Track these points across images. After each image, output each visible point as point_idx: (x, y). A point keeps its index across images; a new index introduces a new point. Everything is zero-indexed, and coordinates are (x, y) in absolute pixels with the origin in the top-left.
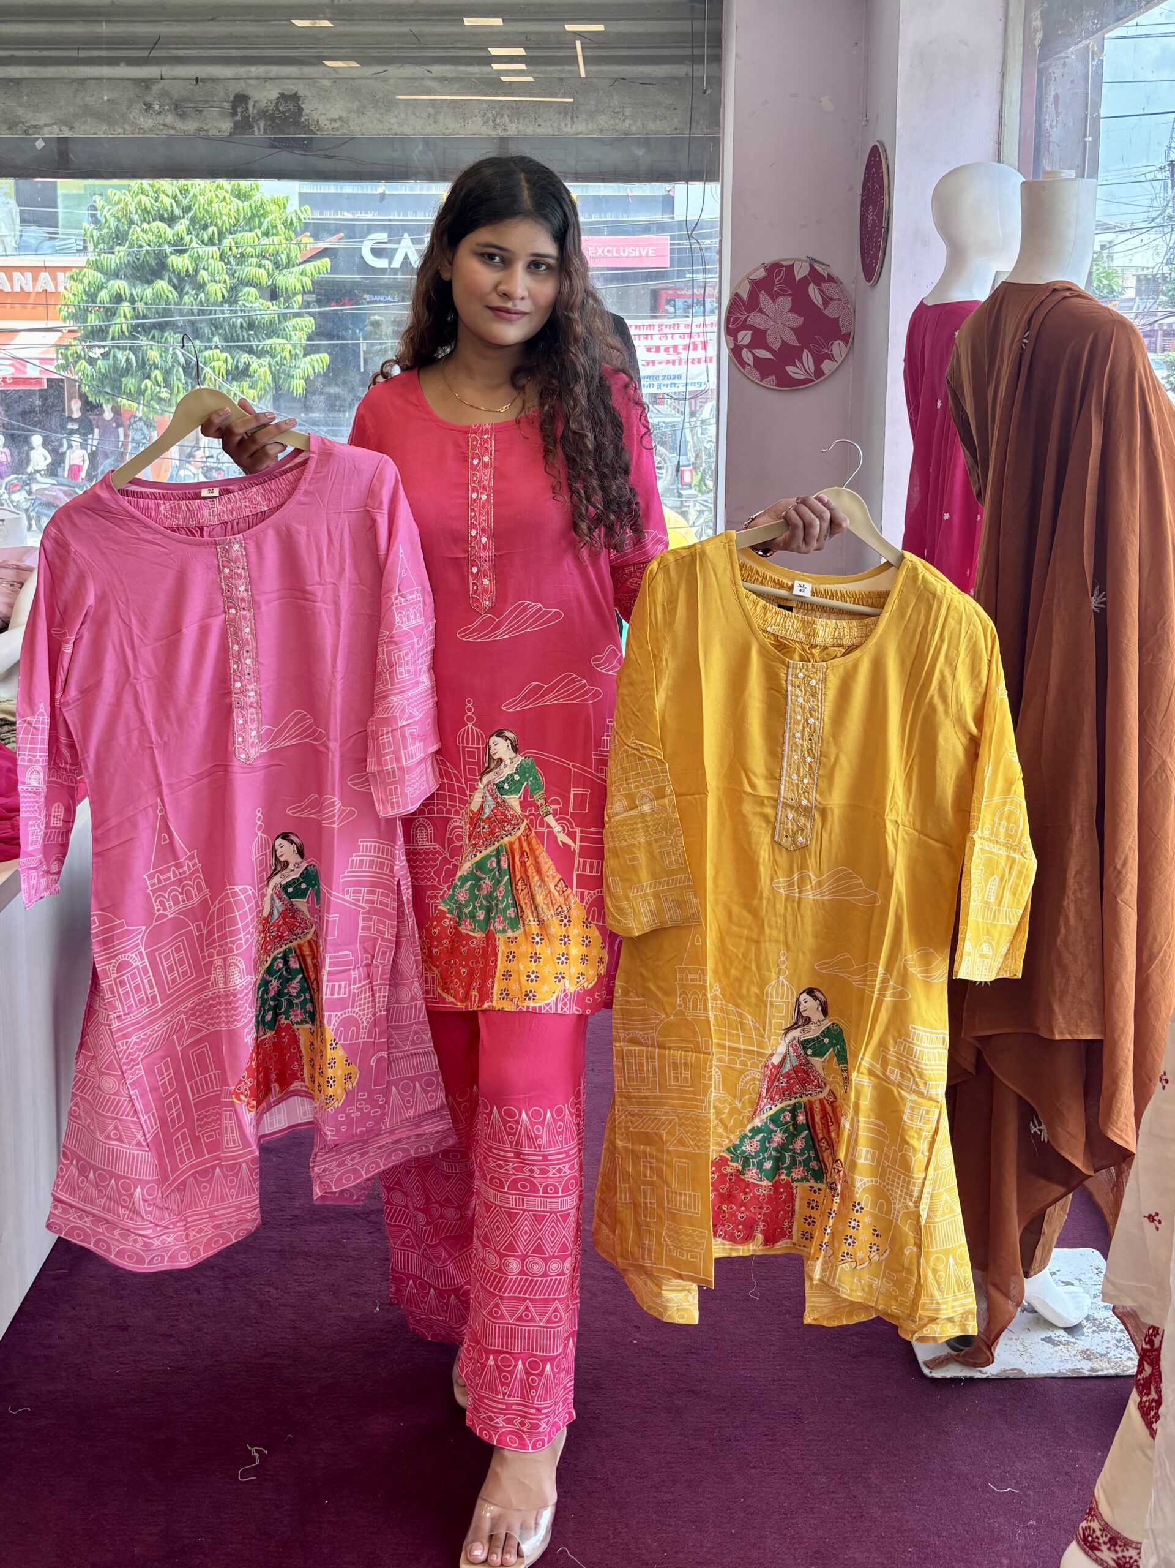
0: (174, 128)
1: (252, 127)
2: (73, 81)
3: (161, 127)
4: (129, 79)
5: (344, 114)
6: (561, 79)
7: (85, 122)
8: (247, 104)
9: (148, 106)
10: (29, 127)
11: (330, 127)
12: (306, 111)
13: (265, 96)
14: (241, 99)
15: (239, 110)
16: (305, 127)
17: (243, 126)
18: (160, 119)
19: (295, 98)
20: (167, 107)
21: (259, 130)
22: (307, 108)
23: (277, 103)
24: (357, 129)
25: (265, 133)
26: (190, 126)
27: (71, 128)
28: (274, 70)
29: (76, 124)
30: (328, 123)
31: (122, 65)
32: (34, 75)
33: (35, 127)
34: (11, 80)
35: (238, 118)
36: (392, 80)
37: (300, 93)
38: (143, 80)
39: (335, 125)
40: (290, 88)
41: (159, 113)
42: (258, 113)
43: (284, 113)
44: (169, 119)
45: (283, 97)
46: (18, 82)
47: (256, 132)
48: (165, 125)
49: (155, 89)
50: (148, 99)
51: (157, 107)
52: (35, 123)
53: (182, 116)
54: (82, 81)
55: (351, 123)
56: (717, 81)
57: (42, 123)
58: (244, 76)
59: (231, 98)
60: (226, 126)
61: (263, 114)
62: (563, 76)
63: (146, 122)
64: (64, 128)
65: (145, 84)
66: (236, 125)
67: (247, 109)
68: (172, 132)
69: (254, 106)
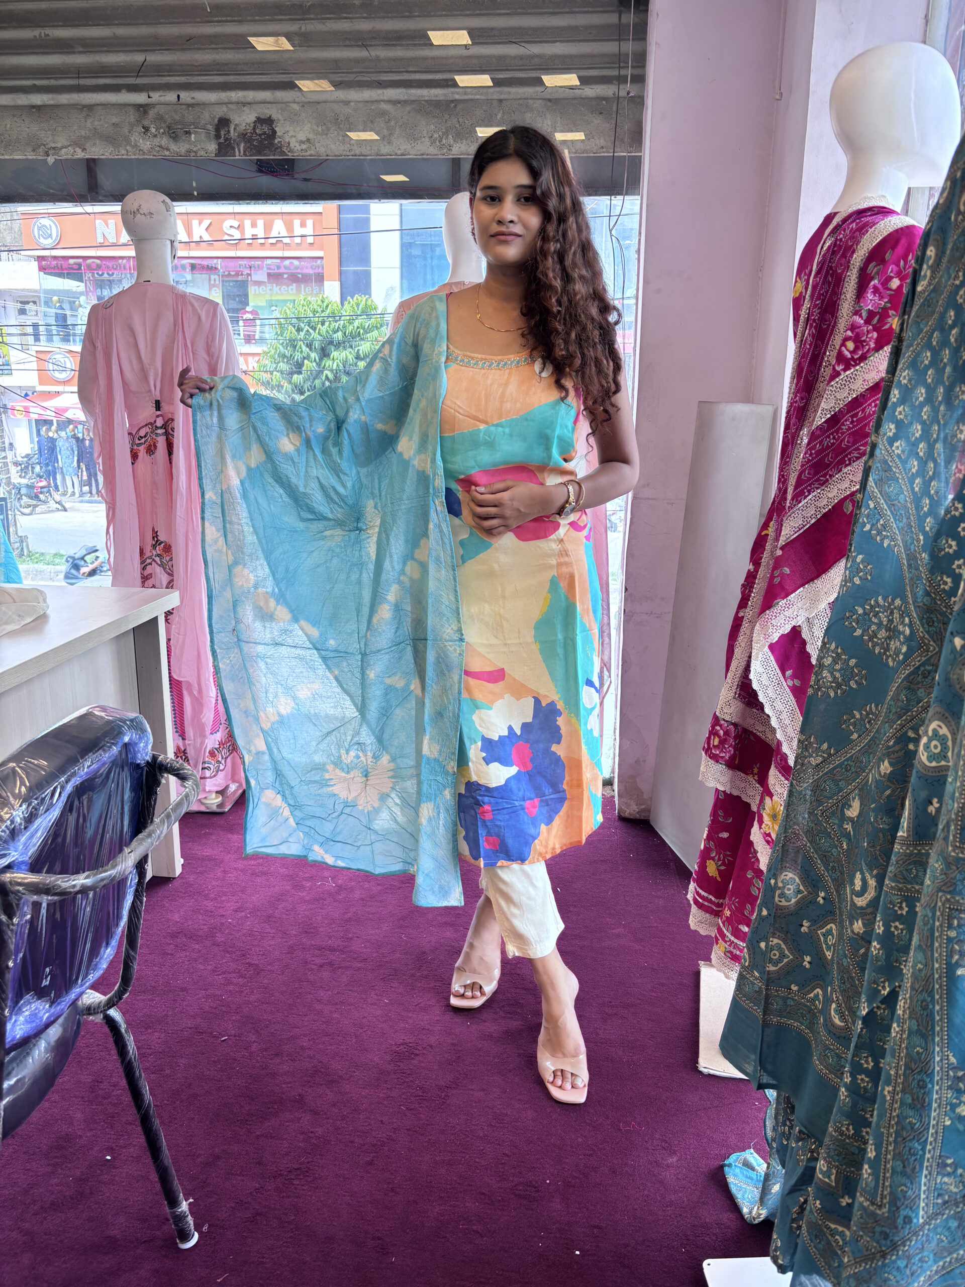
0: (168, 149)
1: (234, 149)
2: (84, 106)
3: (157, 149)
4: (129, 105)
5: (311, 136)
7: (95, 144)
8: (229, 127)
9: (146, 129)
10: (49, 149)
11: (299, 148)
12: (279, 134)
13: (244, 119)
14: (224, 123)
15: (222, 133)
16: (278, 148)
17: (225, 148)
18: (157, 141)
19: (269, 121)
20: (162, 131)
21: (239, 154)
22: (279, 130)
24: (322, 150)
25: (245, 155)
26: (179, 148)
27: (84, 150)
28: (251, 95)
29: (87, 146)
30: (297, 145)
31: (124, 91)
32: (52, 102)
33: (54, 148)
34: (33, 107)
35: (222, 140)
36: (352, 104)
37: (274, 117)
38: (141, 106)
39: (304, 147)
40: (266, 111)
41: (155, 136)
42: (238, 136)
43: (260, 135)
44: (164, 141)
45: (260, 121)
48: (160, 147)
49: (152, 113)
50: (146, 123)
51: (153, 130)
52: (53, 145)
53: (175, 137)
54: (90, 108)
55: (317, 145)
56: (639, 101)
57: (59, 145)
59: (216, 121)
60: (212, 147)
61: (243, 135)
63: (145, 144)
64: (78, 150)
65: (143, 109)
66: (220, 144)
67: (229, 132)
68: (167, 153)
69: (235, 129)
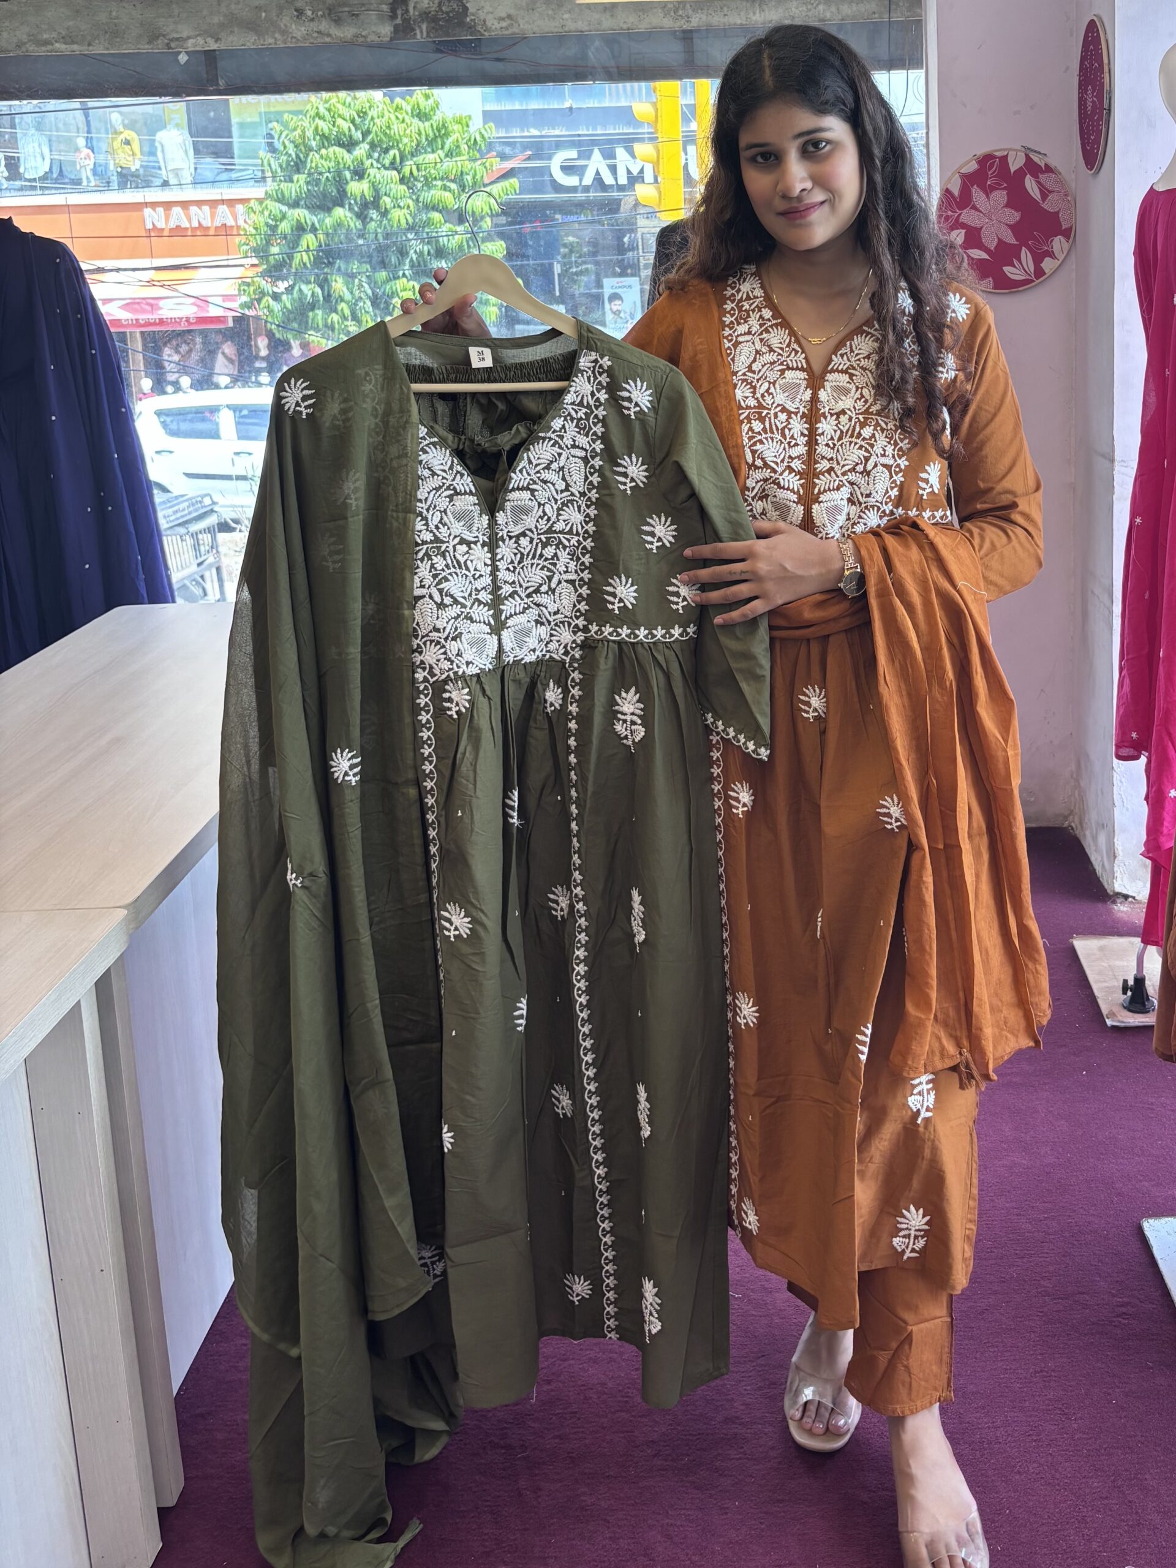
0: (329, 35)
1: (413, 30)
3: (315, 35)
5: (512, 12)
7: (232, 32)
8: (407, 5)
9: (300, 12)
10: (171, 40)
11: (497, 25)
12: (471, 10)
14: (400, 1)
15: (399, 12)
16: (471, 28)
17: (404, 29)
18: (314, 26)
20: (320, 13)
21: (421, 33)
22: (472, 6)
23: (440, 6)
24: (527, 27)
25: (428, 36)
26: (347, 32)
27: (217, 40)
29: (222, 35)
30: (495, 22)
33: (177, 39)
35: (399, 21)
39: (504, 24)
41: (312, 20)
42: (420, 15)
43: (447, 13)
44: (324, 26)
47: (419, 36)
48: (319, 32)
50: (299, 4)
51: (309, 13)
52: (176, 36)
53: (338, 21)
55: (521, 22)
57: (185, 35)
60: (386, 30)
61: (425, 15)
63: (299, 30)
64: (209, 40)
66: (396, 29)
67: (407, 11)
68: (328, 40)
69: (415, 7)
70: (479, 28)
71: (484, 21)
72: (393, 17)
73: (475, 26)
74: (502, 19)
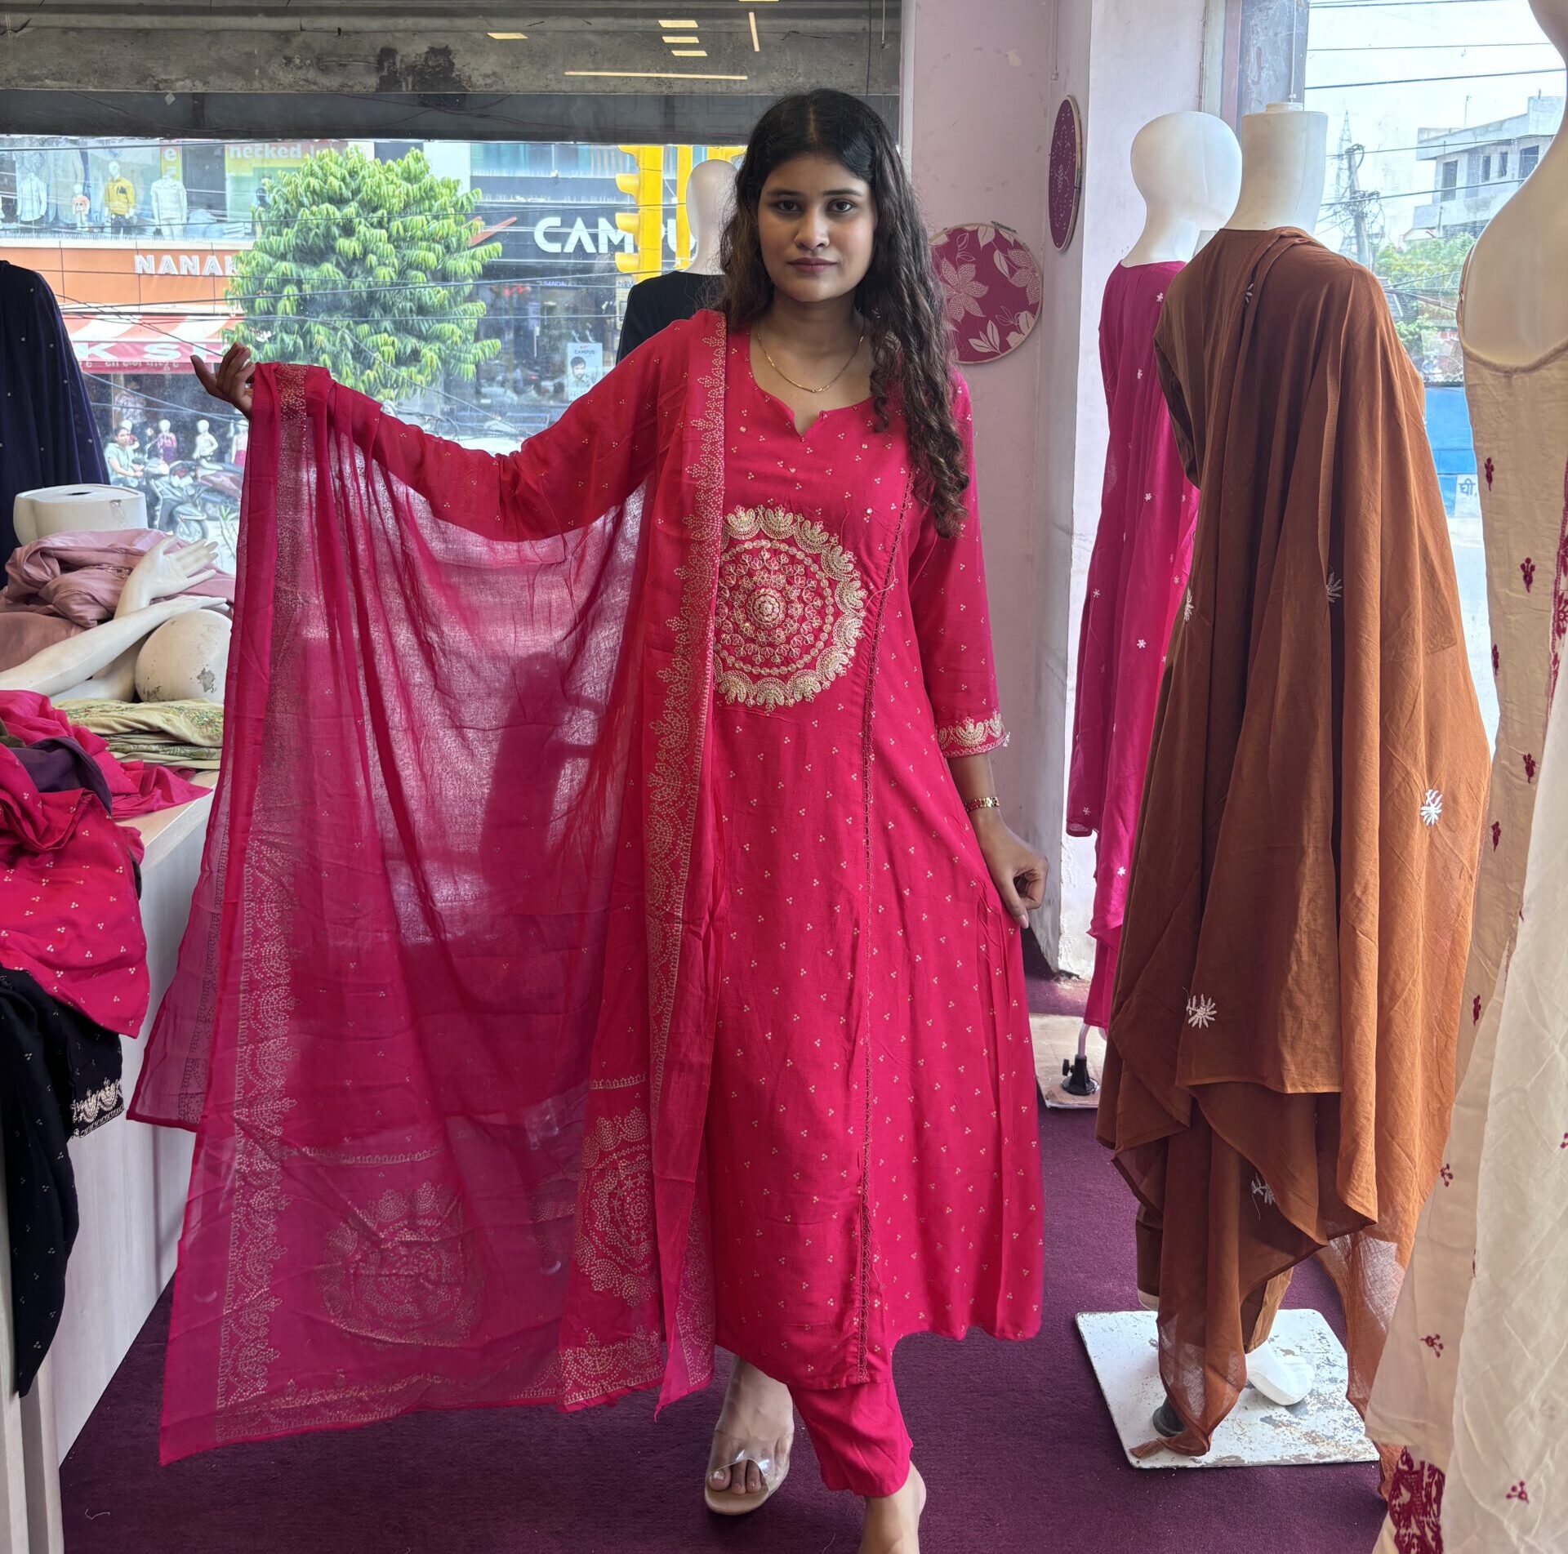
0: (315, 83)
1: (399, 82)
2: (207, 32)
3: (302, 83)
4: (267, 31)
5: (498, 70)
6: (730, 33)
8: (394, 58)
9: (289, 60)
10: (159, 82)
11: (481, 82)
12: (458, 66)
13: (414, 50)
14: (387, 53)
15: (386, 65)
16: (457, 83)
17: (389, 82)
18: (301, 74)
19: (446, 52)
20: (308, 62)
21: (407, 87)
22: (458, 62)
23: (426, 60)
24: (512, 85)
25: (414, 89)
26: (331, 82)
27: (206, 83)
28: (424, 22)
29: (211, 79)
30: (480, 79)
31: (260, 15)
32: (163, 26)
33: (166, 81)
34: (140, 31)
35: (385, 73)
36: (549, 34)
37: (451, 47)
38: (282, 32)
39: (489, 81)
40: (441, 41)
41: (300, 68)
42: (407, 68)
43: (433, 67)
44: (311, 74)
45: (433, 51)
46: (147, 32)
47: (404, 89)
48: (306, 80)
49: (297, 41)
50: (288, 52)
51: (297, 61)
53: (325, 70)
54: (217, 33)
56: (896, 35)
57: (173, 77)
58: (392, 28)
59: (378, 51)
60: (372, 81)
61: (411, 69)
62: (732, 30)
63: (286, 77)
64: (197, 83)
65: (285, 36)
66: (382, 78)
67: (394, 63)
68: (314, 88)
69: (402, 60)
70: (464, 83)
71: (470, 77)
72: (380, 68)
73: (460, 82)
74: (486, 76)
